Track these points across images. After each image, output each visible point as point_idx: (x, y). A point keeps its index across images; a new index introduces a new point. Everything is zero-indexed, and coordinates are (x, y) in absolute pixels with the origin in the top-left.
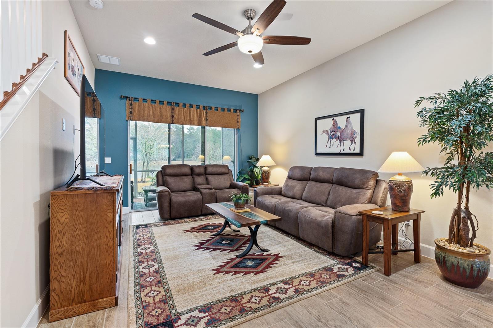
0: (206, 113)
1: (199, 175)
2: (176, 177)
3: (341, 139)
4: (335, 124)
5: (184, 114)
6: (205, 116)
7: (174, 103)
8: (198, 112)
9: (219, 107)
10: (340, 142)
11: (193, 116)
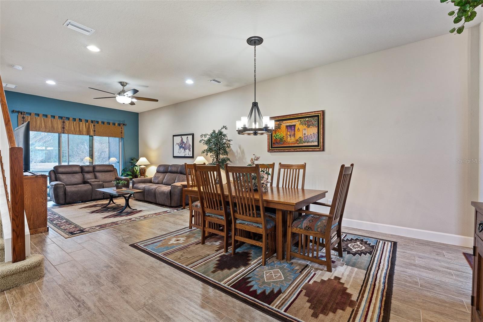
0: (94, 126)
1: (88, 172)
2: (67, 174)
3: (185, 149)
4: (182, 140)
5: (74, 126)
6: (93, 128)
7: (64, 117)
8: (87, 125)
9: (106, 121)
10: (184, 150)
11: (82, 128)
